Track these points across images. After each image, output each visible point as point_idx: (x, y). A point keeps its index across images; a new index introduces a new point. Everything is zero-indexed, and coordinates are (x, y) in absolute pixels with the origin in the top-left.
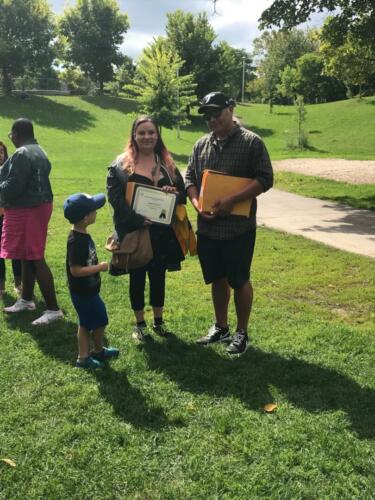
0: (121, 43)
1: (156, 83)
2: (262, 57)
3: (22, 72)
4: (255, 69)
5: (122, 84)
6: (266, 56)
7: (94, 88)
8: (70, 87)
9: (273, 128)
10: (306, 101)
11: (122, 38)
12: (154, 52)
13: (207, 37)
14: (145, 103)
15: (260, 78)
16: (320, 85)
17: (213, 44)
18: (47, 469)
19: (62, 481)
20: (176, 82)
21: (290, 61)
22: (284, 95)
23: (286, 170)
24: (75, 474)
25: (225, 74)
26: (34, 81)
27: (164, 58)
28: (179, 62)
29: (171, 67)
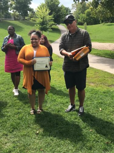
0: (31, 4)
2: (75, 10)
4: (72, 14)
5: (31, 17)
6: (76, 10)
7: (22, 18)
10: (88, 24)
12: (41, 8)
14: (38, 23)
16: (92, 19)
17: (59, 6)
18: (11, 120)
19: (15, 122)
20: (48, 17)
21: (83, 12)
22: (81, 22)
24: (18, 121)
25: (62, 15)
26: (3, 16)
27: (44, 10)
28: (49, 11)
29: (46, 12)
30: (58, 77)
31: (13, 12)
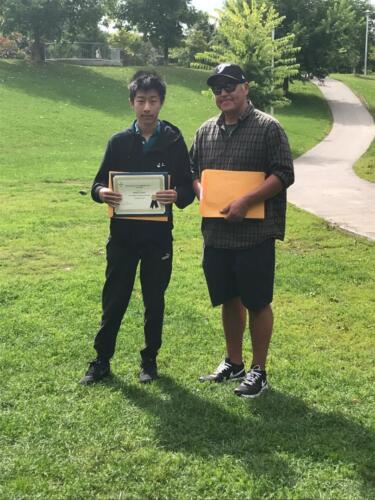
1: (243, 49)
5: (194, 50)
7: (155, 56)
8: (123, 54)
20: (271, 47)
25: (338, 34)
26: (75, 46)
27: (255, 14)
28: (275, 19)
29: (263, 25)
30: (333, 329)
31: (117, 29)
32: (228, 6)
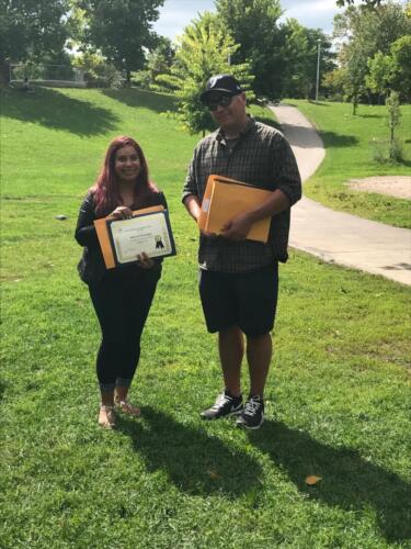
0: (156, 19)
1: (201, 73)
2: (346, 40)
3: (24, 56)
4: (334, 56)
5: (155, 73)
6: (350, 38)
7: (119, 79)
8: (87, 77)
9: (357, 135)
10: (402, 100)
11: (156, 13)
12: (199, 31)
13: (270, 12)
14: (184, 100)
15: (341, 68)
17: (278, 22)
18: (30, 539)
21: (383, 46)
22: (374, 91)
23: (370, 192)
25: (293, 62)
26: (41, 68)
27: (212, 39)
28: (231, 46)
29: (220, 52)
31: (81, 53)
32: (187, 32)
